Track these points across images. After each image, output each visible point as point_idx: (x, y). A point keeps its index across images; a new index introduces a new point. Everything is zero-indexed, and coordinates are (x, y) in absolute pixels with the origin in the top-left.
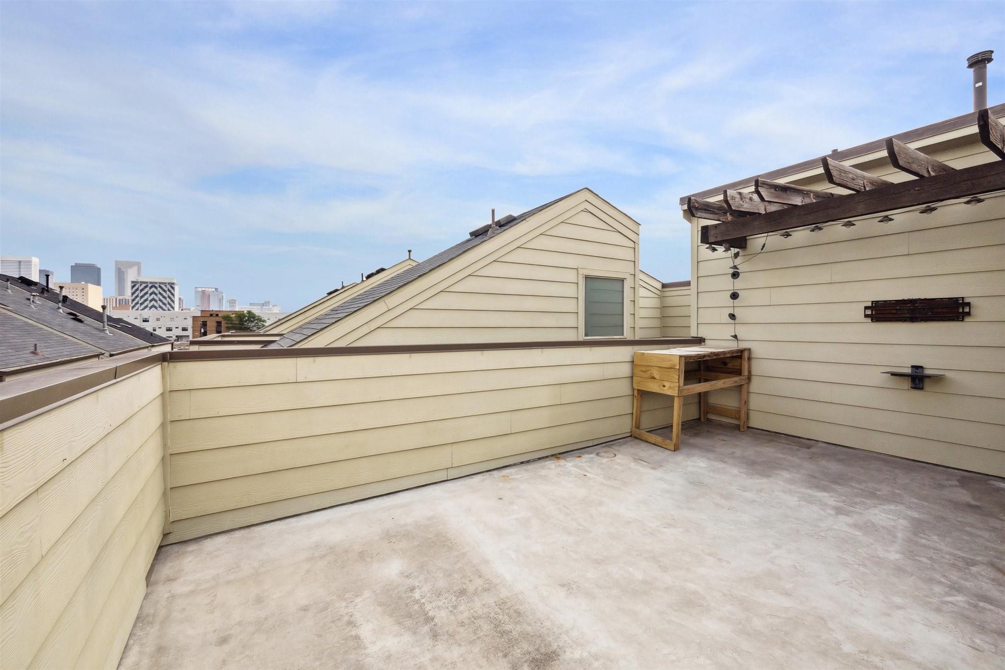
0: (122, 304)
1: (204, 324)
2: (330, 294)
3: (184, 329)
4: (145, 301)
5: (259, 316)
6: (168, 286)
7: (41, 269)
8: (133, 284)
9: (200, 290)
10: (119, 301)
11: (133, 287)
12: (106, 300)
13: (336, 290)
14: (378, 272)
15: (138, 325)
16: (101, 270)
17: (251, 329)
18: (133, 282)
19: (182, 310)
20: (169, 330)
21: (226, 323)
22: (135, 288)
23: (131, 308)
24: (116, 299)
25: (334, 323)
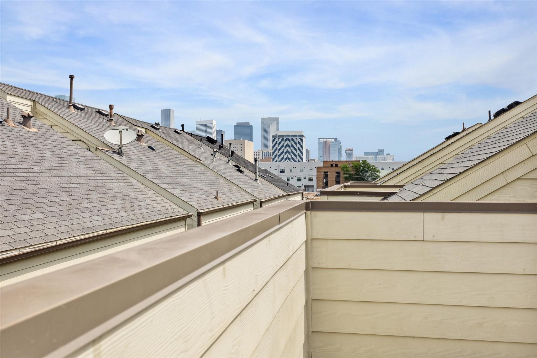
0: (267, 157)
1: (326, 175)
2: (448, 138)
3: (310, 180)
4: (282, 153)
5: (373, 166)
6: (298, 138)
7: (217, 130)
8: (274, 138)
9: (322, 140)
10: (264, 154)
11: (273, 141)
12: (256, 153)
13: (457, 134)
14: (511, 107)
15: (277, 175)
16: (253, 127)
17: (367, 179)
18: (273, 136)
19: (308, 161)
20: (299, 180)
21: (344, 174)
22: (275, 142)
23: (272, 160)
24: (262, 152)
25: (461, 173)
